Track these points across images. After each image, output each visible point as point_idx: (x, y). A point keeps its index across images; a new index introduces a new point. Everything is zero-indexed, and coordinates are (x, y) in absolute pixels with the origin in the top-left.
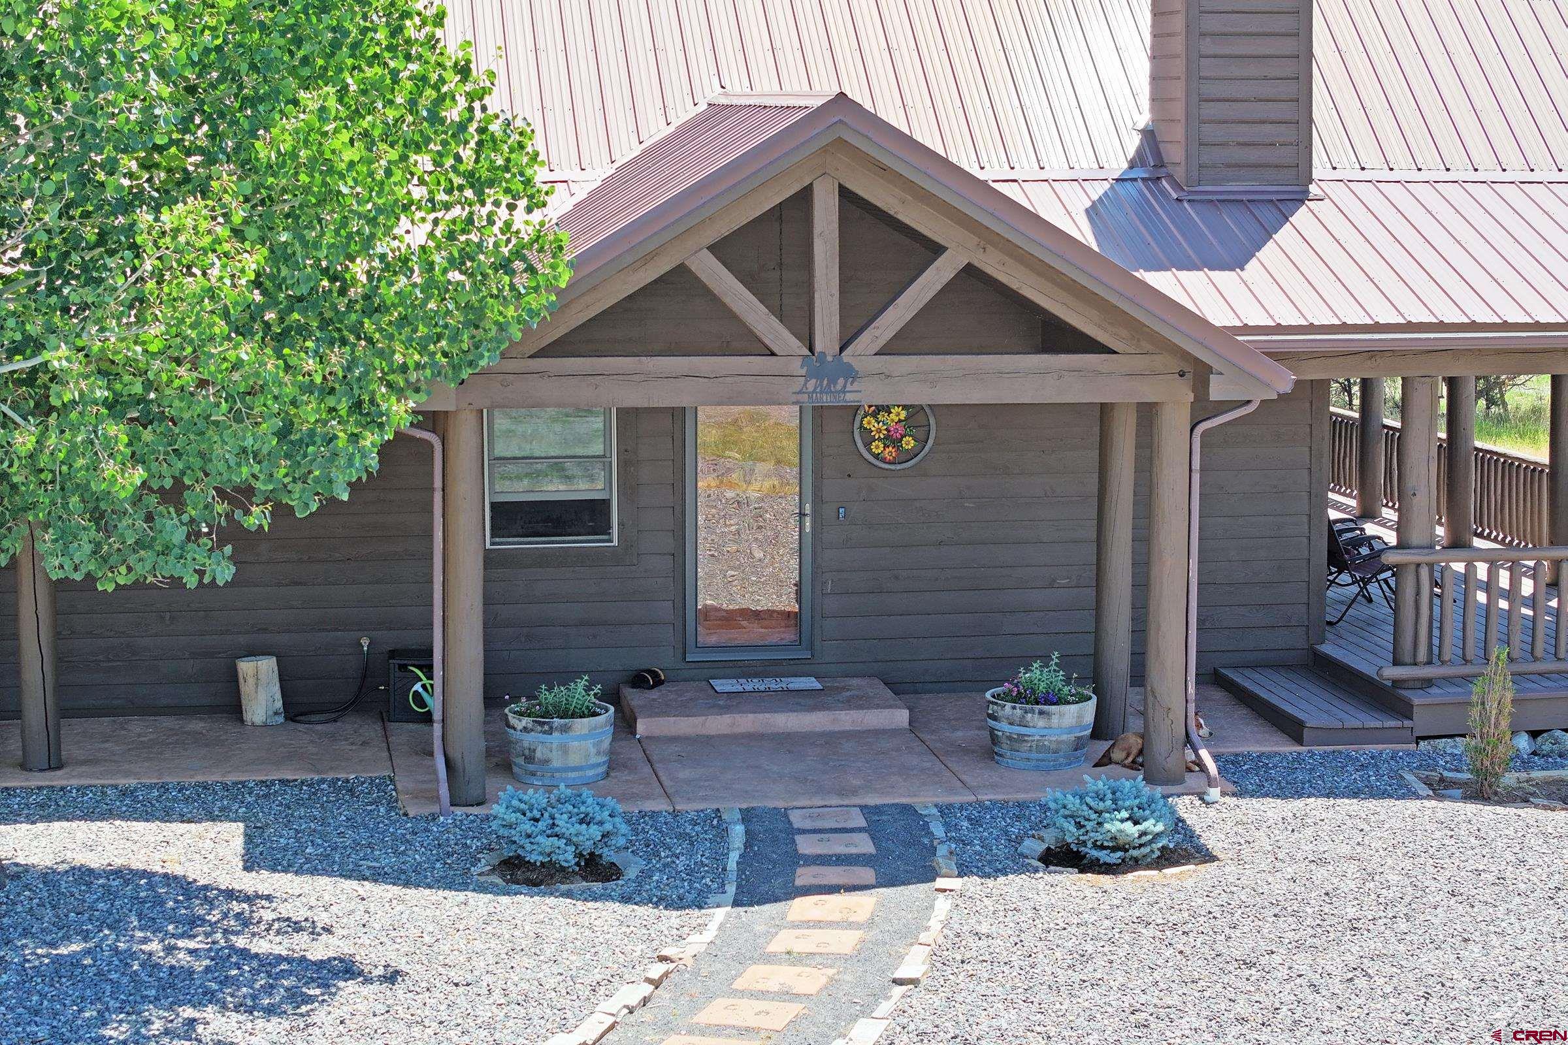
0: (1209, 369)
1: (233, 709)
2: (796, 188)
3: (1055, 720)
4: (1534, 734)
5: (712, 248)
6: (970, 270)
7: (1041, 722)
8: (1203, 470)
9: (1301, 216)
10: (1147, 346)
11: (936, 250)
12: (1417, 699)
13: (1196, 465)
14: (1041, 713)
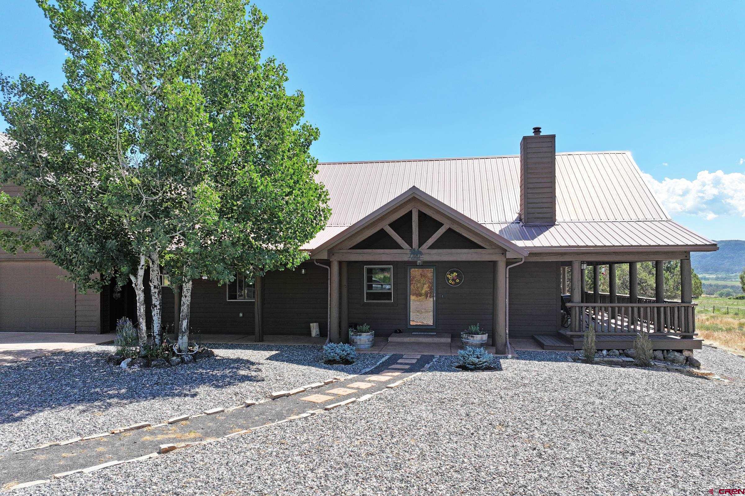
0: (506, 250)
2: (408, 211)
3: (475, 338)
4: (608, 350)
5: (389, 225)
6: (450, 230)
7: (472, 339)
8: (509, 278)
9: (552, 229)
10: (494, 247)
11: (442, 225)
12: (574, 340)
13: (508, 276)
14: (472, 336)
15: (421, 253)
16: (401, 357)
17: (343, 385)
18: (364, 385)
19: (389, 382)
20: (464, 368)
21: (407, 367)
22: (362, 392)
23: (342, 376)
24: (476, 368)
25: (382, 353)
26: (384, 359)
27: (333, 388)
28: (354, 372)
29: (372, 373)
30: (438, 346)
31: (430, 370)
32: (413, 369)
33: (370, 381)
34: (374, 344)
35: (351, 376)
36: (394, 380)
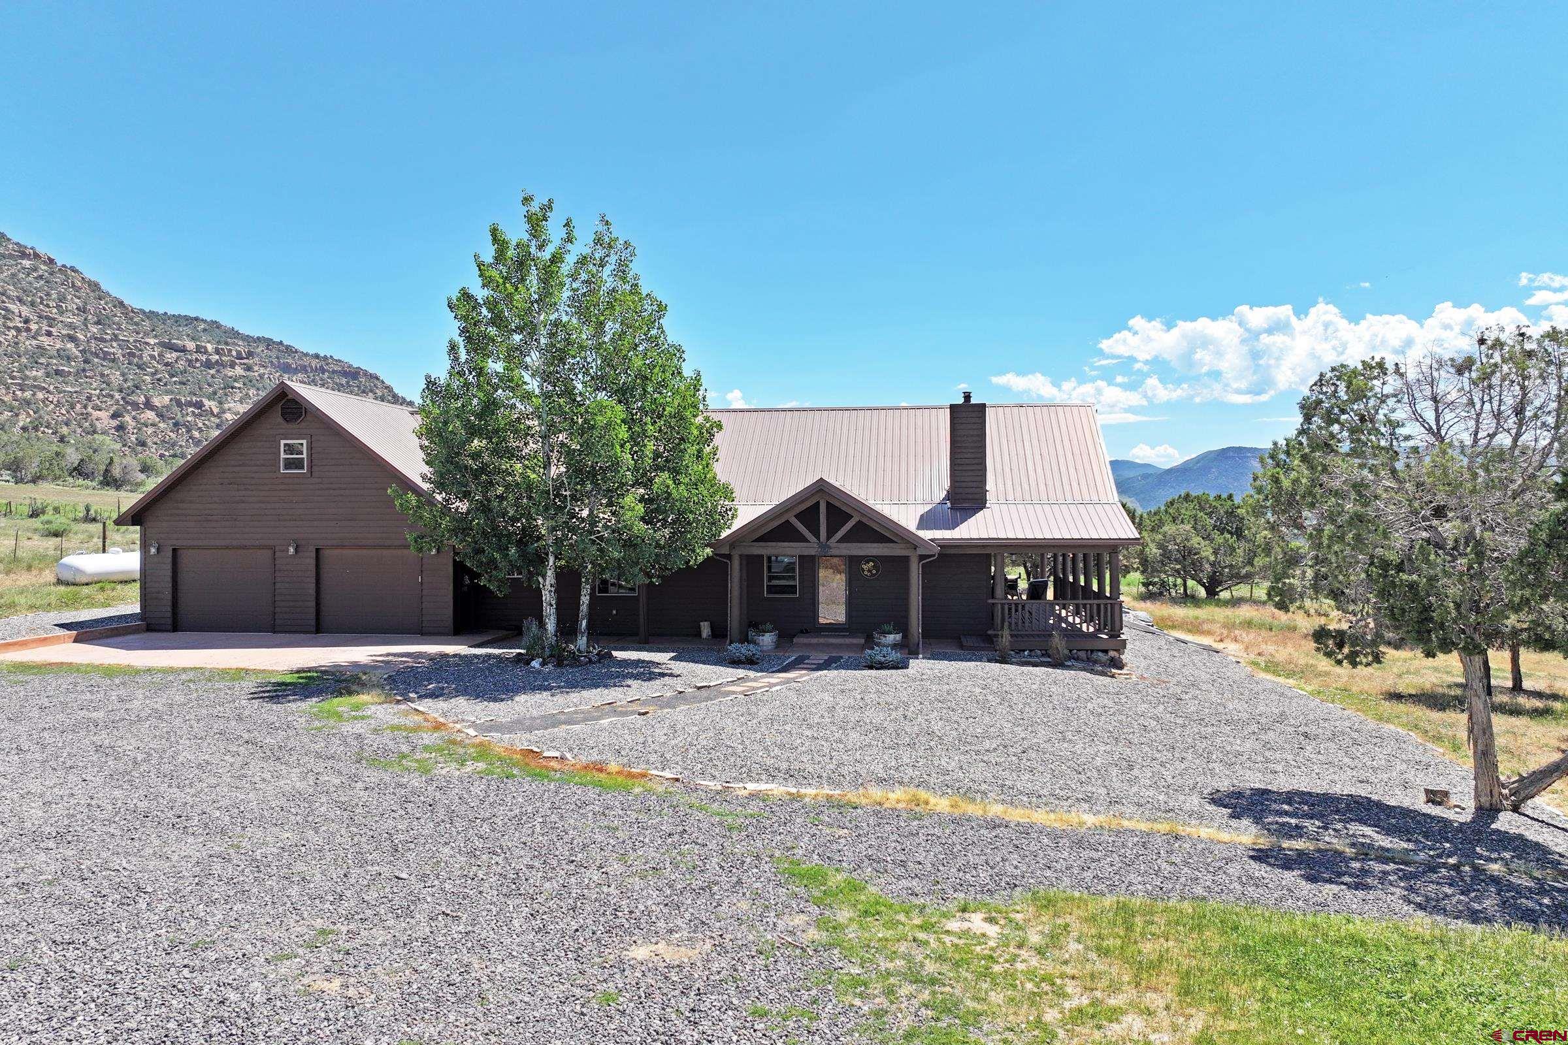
0: (917, 546)
1: (699, 634)
2: (816, 502)
3: (887, 639)
4: (1031, 651)
5: (796, 517)
6: (859, 522)
7: (884, 639)
8: (921, 575)
9: (979, 514)
10: (905, 542)
11: (851, 517)
12: (994, 639)
13: (920, 573)
14: (885, 637)
15: (830, 548)
16: (808, 658)
17: (755, 680)
18: (773, 681)
19: (797, 678)
20: (871, 667)
21: (814, 666)
22: (771, 685)
23: (752, 674)
24: (881, 666)
25: (787, 655)
26: (790, 660)
27: (745, 682)
28: (762, 671)
29: (779, 671)
30: (849, 647)
31: (836, 668)
32: (819, 668)
33: (778, 678)
34: (778, 645)
35: (759, 674)
36: (802, 676)
